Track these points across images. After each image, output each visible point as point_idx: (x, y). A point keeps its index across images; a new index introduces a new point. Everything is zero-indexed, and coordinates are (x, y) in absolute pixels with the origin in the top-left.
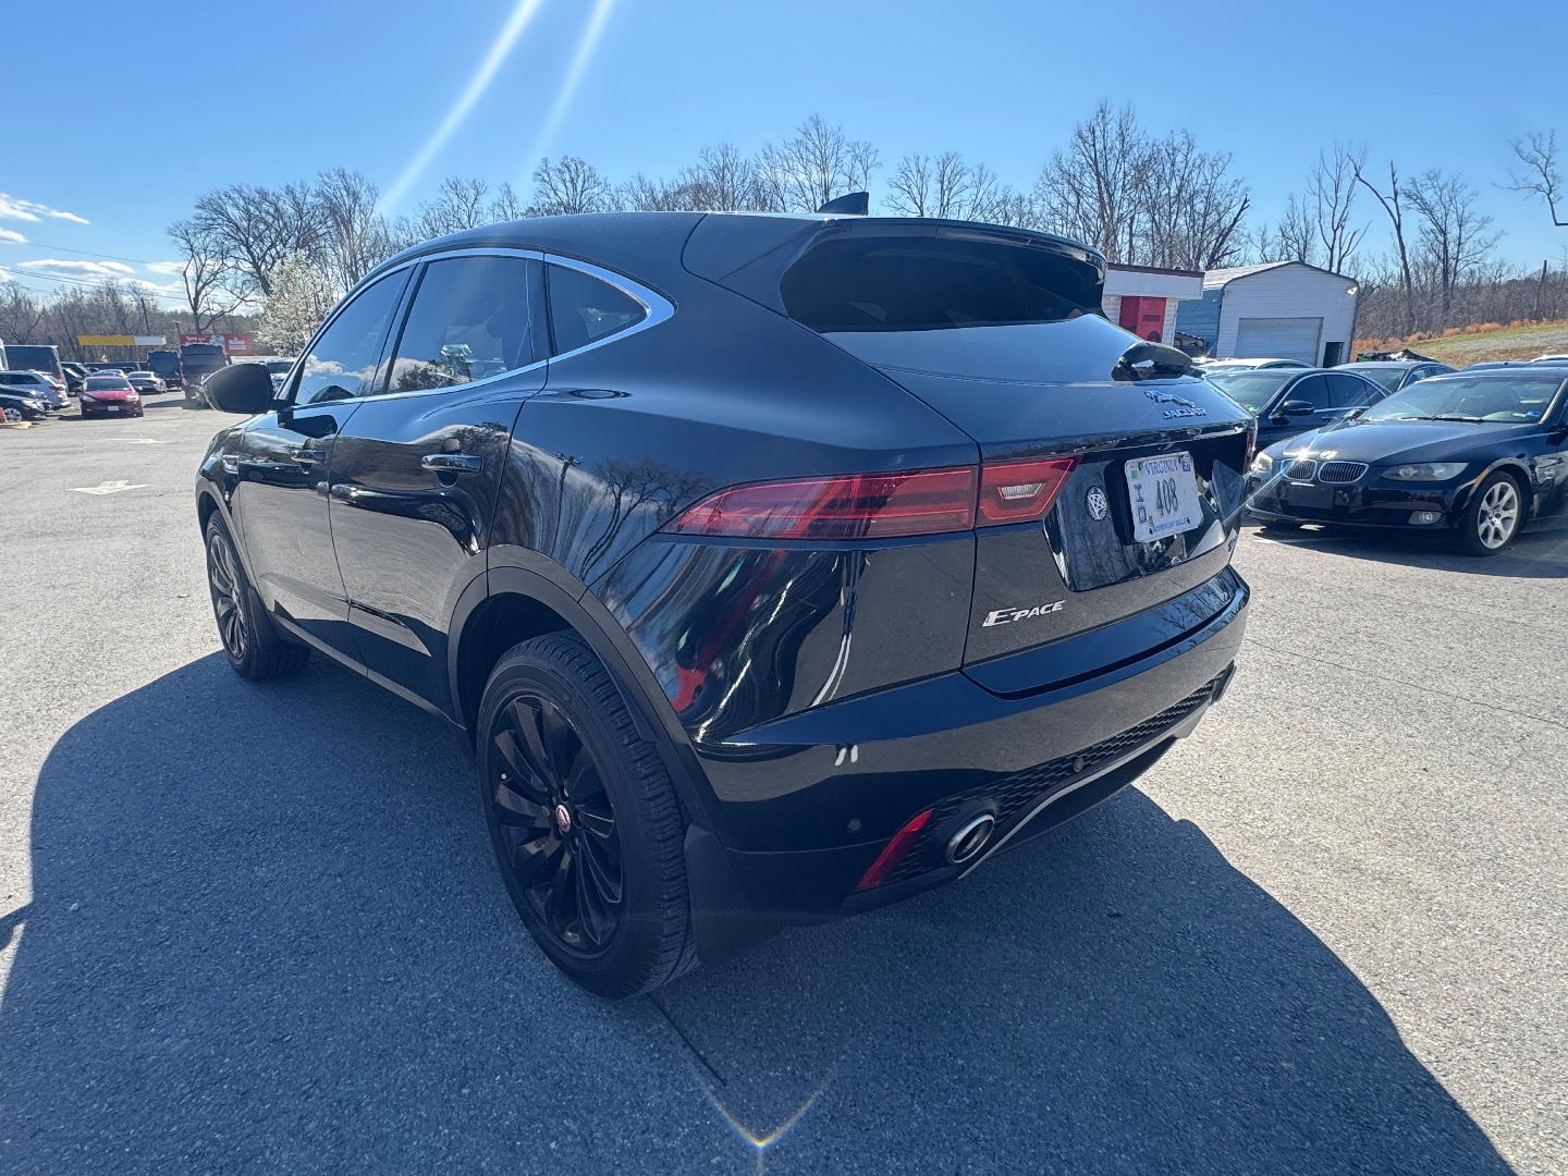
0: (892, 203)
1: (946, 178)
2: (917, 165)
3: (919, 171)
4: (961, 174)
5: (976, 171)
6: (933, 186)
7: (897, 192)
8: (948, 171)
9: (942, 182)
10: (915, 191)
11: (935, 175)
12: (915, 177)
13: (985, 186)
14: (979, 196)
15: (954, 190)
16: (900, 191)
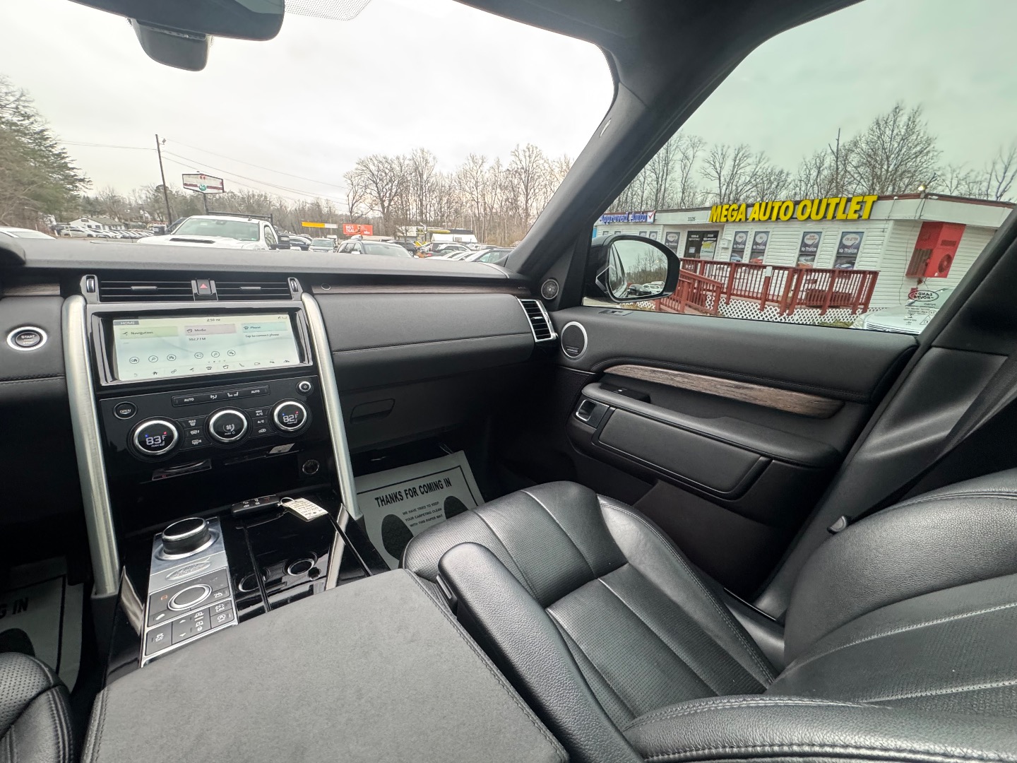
0: (703, 171)
1: (738, 158)
2: (722, 150)
3: (722, 154)
4: (747, 157)
5: (759, 155)
6: (729, 163)
7: (707, 165)
8: (740, 155)
9: (735, 161)
10: (717, 165)
11: (733, 156)
12: (719, 157)
13: (763, 163)
14: (757, 170)
15: (742, 165)
16: (709, 165)
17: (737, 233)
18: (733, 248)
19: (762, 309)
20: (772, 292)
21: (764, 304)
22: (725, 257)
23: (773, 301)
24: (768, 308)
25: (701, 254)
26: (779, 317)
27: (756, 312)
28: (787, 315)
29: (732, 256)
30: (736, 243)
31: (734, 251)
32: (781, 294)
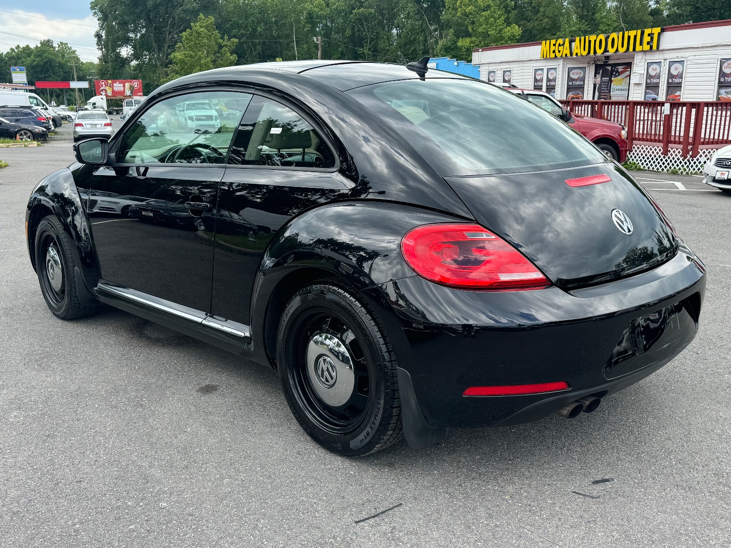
17: (649, 64)
18: (647, 83)
19: (666, 152)
20: (673, 134)
21: (667, 146)
22: (637, 95)
23: (675, 142)
24: (672, 151)
25: (612, 93)
26: (683, 160)
27: (660, 157)
28: (691, 156)
29: (646, 93)
30: (649, 76)
31: (648, 87)
32: (682, 134)
